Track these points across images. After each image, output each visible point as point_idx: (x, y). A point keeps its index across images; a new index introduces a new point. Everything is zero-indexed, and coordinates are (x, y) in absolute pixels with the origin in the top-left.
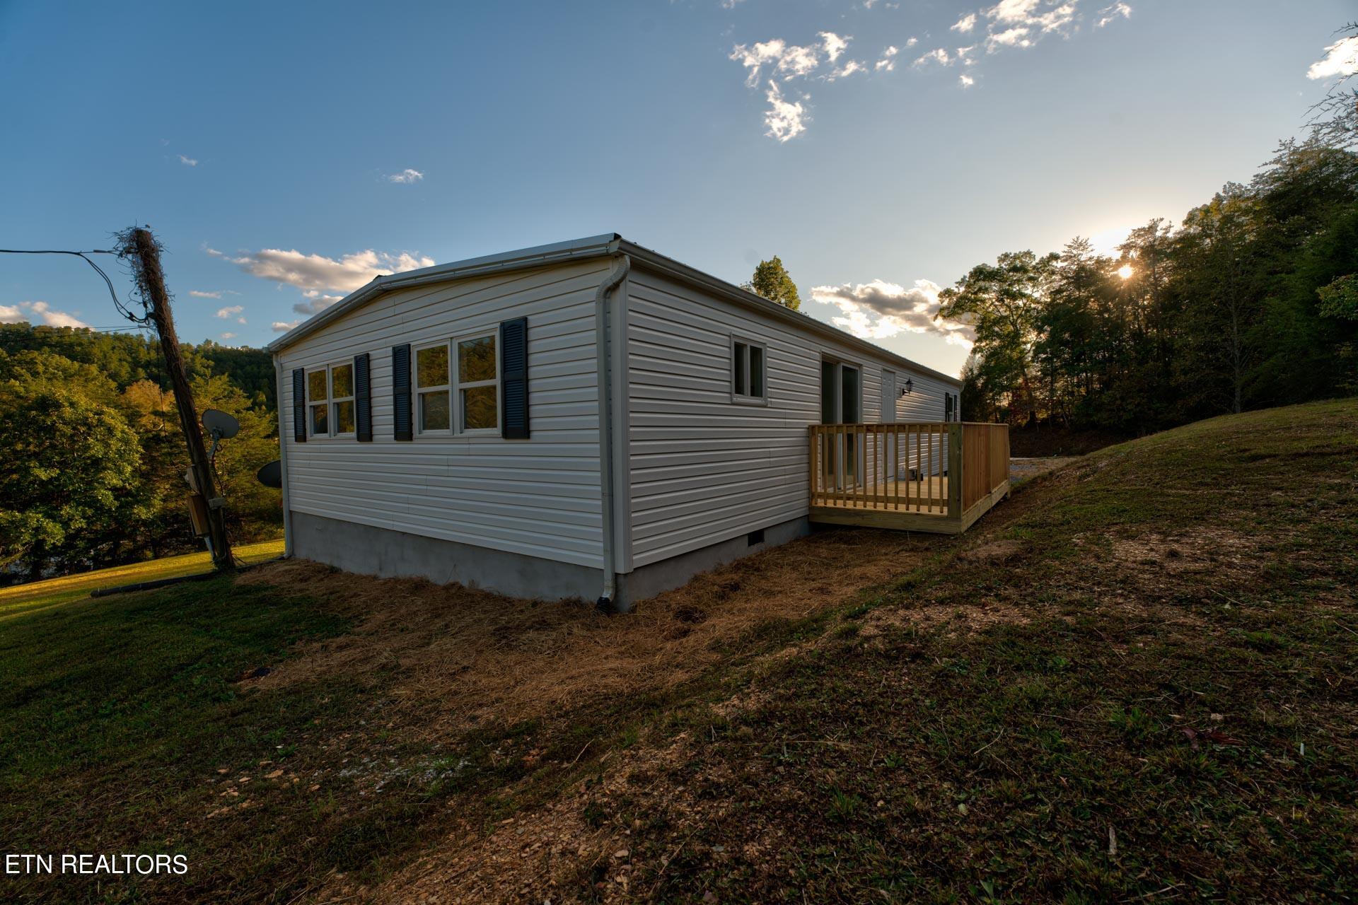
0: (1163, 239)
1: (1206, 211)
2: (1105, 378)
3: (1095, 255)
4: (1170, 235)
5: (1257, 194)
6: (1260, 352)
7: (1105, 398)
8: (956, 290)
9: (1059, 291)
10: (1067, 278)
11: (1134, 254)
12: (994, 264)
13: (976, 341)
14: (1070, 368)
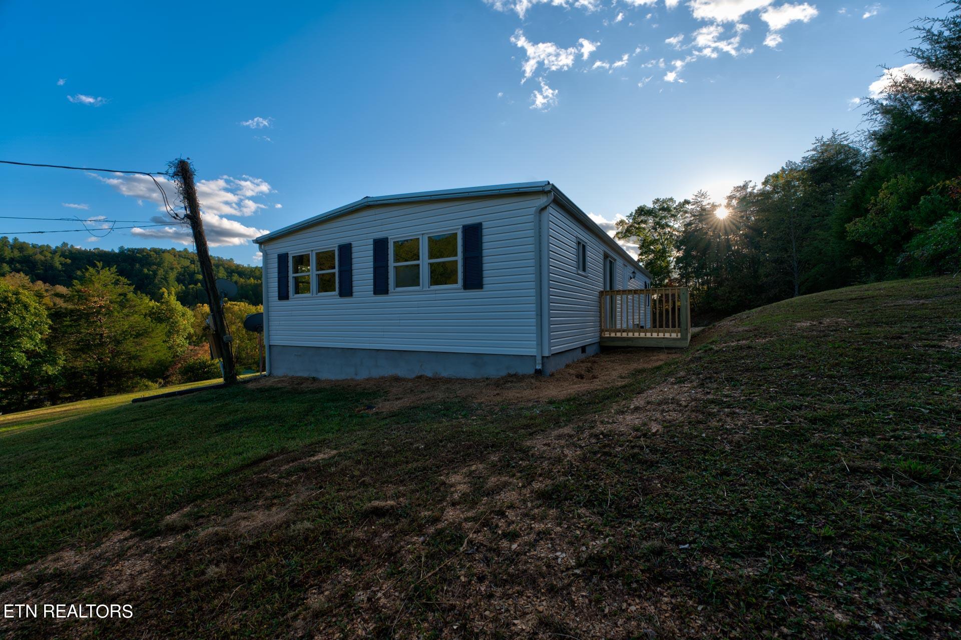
0: (751, 193)
1: (776, 176)
2: (719, 279)
3: (711, 201)
4: (755, 191)
5: (804, 168)
6: (808, 264)
7: (719, 292)
8: (627, 221)
9: (689, 224)
10: (694, 216)
11: (734, 202)
12: (650, 205)
13: (639, 255)
14: (698, 273)
